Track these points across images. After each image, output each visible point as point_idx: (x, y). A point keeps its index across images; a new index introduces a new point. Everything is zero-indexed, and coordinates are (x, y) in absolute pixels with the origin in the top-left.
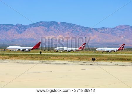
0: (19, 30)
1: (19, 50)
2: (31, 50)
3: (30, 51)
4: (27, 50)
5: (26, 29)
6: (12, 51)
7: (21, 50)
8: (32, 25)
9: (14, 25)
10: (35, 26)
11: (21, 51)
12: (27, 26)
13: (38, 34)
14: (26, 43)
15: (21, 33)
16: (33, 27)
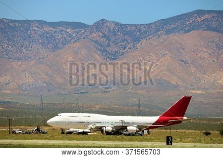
0: (108, 45)
1: (100, 129)
2: (151, 128)
3: (146, 132)
4: (132, 128)
5: (137, 40)
6: (71, 133)
7: (109, 129)
8: (163, 23)
9: (88, 26)
10: (173, 31)
11: (108, 133)
12: (140, 30)
13: (186, 63)
14: (135, 101)
15: (115, 56)
16: (168, 32)
